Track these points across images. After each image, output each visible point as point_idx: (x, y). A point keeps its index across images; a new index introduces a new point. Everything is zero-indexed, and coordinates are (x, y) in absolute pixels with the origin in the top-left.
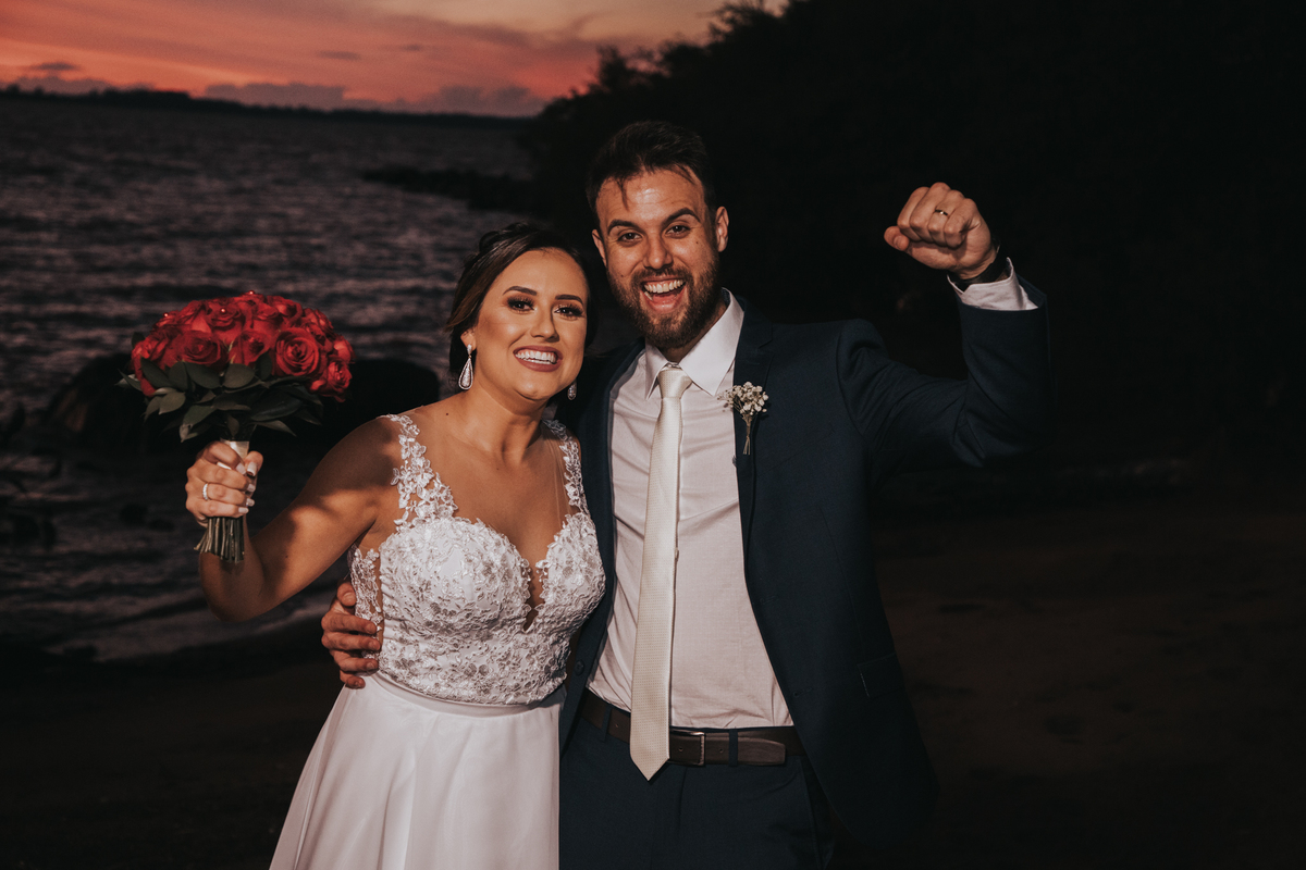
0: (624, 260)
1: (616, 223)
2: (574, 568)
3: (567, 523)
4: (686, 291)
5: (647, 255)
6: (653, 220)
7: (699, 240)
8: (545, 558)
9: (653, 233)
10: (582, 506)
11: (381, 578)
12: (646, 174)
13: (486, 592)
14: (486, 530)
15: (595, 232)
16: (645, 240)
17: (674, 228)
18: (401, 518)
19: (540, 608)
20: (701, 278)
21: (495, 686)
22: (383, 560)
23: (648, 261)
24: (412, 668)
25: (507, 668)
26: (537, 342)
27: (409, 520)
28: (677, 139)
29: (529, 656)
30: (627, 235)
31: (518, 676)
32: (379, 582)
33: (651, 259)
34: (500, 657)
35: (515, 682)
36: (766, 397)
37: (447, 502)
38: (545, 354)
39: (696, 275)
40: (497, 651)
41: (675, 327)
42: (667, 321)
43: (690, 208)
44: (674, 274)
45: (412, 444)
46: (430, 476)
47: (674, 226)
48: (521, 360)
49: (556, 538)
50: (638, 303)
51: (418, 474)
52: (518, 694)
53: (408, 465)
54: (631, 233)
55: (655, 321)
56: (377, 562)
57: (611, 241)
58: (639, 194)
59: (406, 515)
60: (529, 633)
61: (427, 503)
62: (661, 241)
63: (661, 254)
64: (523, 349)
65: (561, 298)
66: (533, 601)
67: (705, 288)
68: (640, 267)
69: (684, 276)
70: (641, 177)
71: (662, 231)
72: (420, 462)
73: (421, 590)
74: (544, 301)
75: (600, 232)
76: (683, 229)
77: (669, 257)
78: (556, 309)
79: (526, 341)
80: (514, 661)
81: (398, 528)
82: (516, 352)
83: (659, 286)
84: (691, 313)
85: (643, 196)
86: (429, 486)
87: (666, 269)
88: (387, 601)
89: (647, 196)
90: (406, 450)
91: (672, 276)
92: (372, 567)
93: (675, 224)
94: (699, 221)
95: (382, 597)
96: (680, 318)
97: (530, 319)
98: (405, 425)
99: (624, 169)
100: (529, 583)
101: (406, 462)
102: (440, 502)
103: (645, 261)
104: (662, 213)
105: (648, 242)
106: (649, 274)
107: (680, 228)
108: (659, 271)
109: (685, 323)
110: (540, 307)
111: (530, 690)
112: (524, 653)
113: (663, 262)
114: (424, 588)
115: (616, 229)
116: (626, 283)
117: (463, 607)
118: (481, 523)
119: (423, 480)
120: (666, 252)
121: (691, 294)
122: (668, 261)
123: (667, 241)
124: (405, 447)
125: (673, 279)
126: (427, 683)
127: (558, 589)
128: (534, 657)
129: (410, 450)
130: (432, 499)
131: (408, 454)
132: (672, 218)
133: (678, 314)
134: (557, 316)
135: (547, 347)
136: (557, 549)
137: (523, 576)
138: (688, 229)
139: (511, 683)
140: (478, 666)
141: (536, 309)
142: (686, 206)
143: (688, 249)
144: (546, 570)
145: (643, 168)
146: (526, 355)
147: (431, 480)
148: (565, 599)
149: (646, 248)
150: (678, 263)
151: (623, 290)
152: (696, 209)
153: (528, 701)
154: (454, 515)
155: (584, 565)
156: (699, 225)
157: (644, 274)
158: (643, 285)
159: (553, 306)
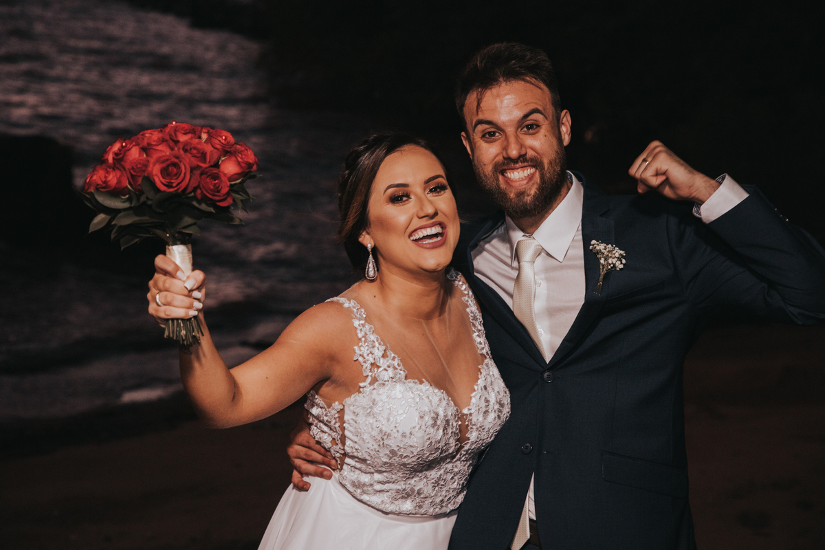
0: (488, 153)
1: (480, 122)
2: (490, 410)
3: (481, 373)
4: (537, 175)
5: (505, 148)
6: (510, 121)
7: (548, 134)
8: (469, 405)
9: (510, 130)
10: (487, 352)
11: (345, 425)
12: (503, 84)
13: (433, 441)
14: (431, 389)
15: (463, 134)
16: (504, 137)
17: (527, 126)
18: (364, 381)
19: (466, 444)
20: (551, 163)
21: (427, 502)
22: (347, 411)
23: (507, 153)
24: (365, 488)
25: (437, 488)
26: (424, 222)
27: (371, 383)
28: (529, 55)
29: (452, 478)
30: (489, 133)
31: (444, 493)
32: (343, 429)
33: (509, 151)
34: (433, 481)
35: (441, 498)
37: (400, 368)
38: (433, 228)
39: (546, 162)
40: (432, 477)
41: (528, 199)
42: (521, 194)
43: (540, 108)
44: (527, 162)
45: (363, 325)
46: (384, 348)
47: (527, 125)
49: (476, 387)
50: (498, 185)
51: (374, 347)
52: (442, 507)
53: (365, 342)
54: (494, 131)
55: (512, 195)
56: (342, 412)
57: (476, 137)
58: (498, 100)
59: (369, 379)
60: (456, 461)
61: (386, 370)
62: (517, 137)
63: (518, 147)
64: (415, 230)
65: (428, 181)
66: (461, 439)
67: (554, 170)
68: (500, 158)
69: (536, 163)
70: (500, 86)
71: (517, 129)
72: (372, 337)
73: (383, 439)
74: (417, 189)
75: (467, 133)
76: (533, 127)
77: (523, 149)
78: (428, 191)
79: (416, 223)
80: (442, 483)
81: (361, 389)
82: (410, 235)
83: (516, 173)
84: (541, 188)
85: (502, 102)
86: (384, 356)
87: (522, 159)
88: (348, 442)
89: (506, 101)
90: (361, 330)
91: (526, 164)
92: (337, 416)
93: (527, 122)
94: (546, 118)
95: (345, 440)
96: (533, 192)
97: (411, 207)
98: (355, 310)
99: (486, 80)
100: (459, 425)
101: (363, 339)
102: (395, 368)
103: (504, 153)
104: (518, 114)
105: (507, 138)
106: (508, 164)
108: (515, 161)
109: (536, 197)
110: (416, 195)
111: (450, 503)
112: (449, 476)
113: (520, 153)
114: (385, 437)
115: (480, 127)
116: (488, 169)
117: (415, 453)
118: (426, 383)
119: (378, 352)
120: (522, 146)
121: (542, 177)
122: (523, 153)
123: (522, 136)
124: (359, 328)
125: (527, 167)
126: (375, 499)
127: (480, 429)
128: (456, 478)
129: (364, 329)
130: (389, 367)
131: (363, 333)
132: (526, 116)
133: (530, 189)
134: (430, 196)
135: (433, 223)
136: (478, 397)
137: (457, 421)
138: (538, 126)
139: (438, 500)
140: (416, 489)
141: (412, 197)
142: (536, 106)
143: (540, 143)
144: (471, 414)
145: (501, 79)
146: (421, 234)
147: (385, 351)
148: (484, 435)
149: (505, 143)
150: (530, 153)
151: (485, 175)
152: (544, 109)
153: (448, 511)
154: (406, 378)
155: (497, 407)
156: (547, 122)
157: (503, 164)
158: (503, 172)
159: (425, 190)
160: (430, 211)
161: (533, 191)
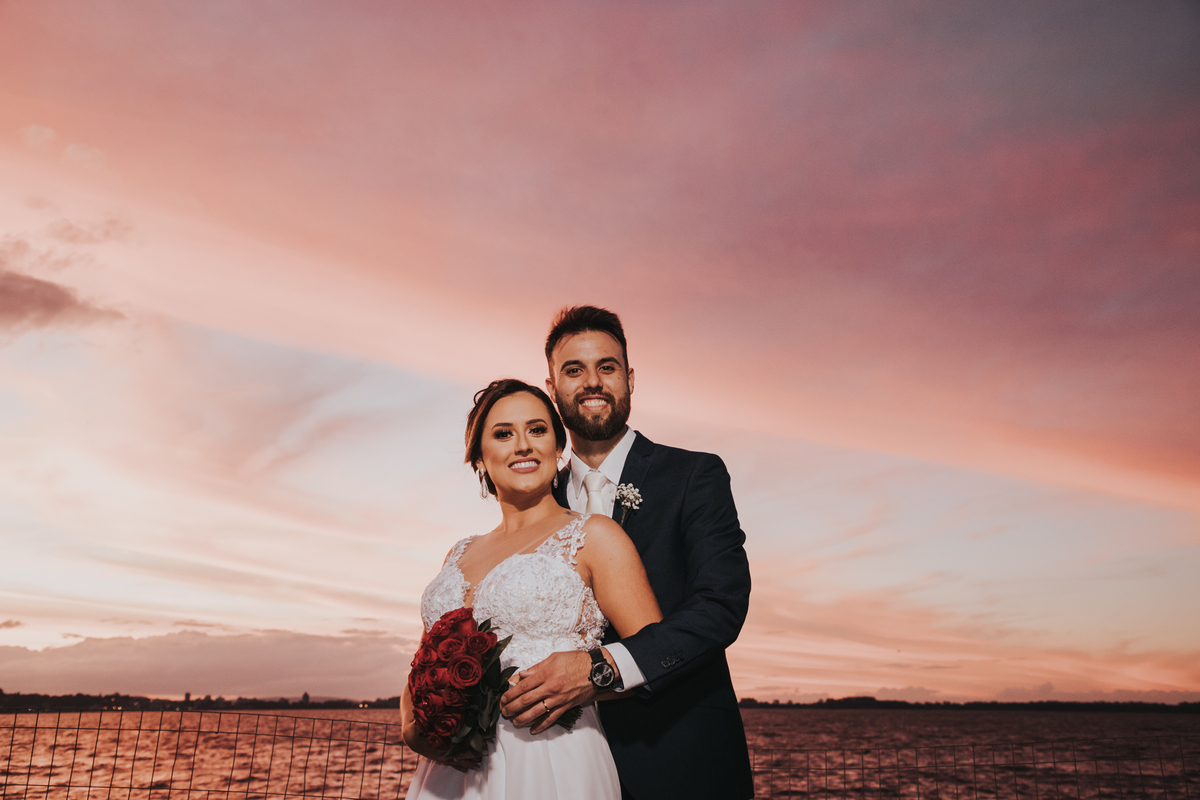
1: (568, 362)
4: (609, 407)
6: (591, 361)
7: (621, 377)
9: (591, 367)
16: (586, 373)
17: (604, 368)
20: (621, 401)
26: (520, 457)
30: (573, 369)
33: (589, 384)
36: (641, 500)
38: (527, 463)
39: (617, 398)
41: (602, 422)
42: (596, 417)
43: (615, 357)
44: (602, 395)
47: (604, 365)
48: (514, 470)
50: (578, 410)
54: (577, 368)
55: (589, 418)
58: (583, 343)
62: (596, 373)
64: (513, 463)
65: (530, 423)
67: (622, 407)
68: (581, 389)
69: (609, 398)
70: (585, 333)
71: (597, 367)
74: (520, 429)
76: (610, 369)
77: (600, 384)
78: (528, 431)
82: (510, 466)
83: (593, 402)
85: (586, 344)
87: (598, 392)
89: (588, 345)
93: (606, 365)
97: (512, 442)
104: (597, 356)
106: (587, 394)
107: (608, 368)
110: (517, 434)
113: (597, 387)
115: (567, 367)
116: (570, 399)
120: (599, 380)
121: (613, 409)
122: (600, 387)
123: (600, 374)
125: (602, 399)
132: (603, 361)
133: (604, 415)
134: (530, 436)
138: (614, 370)
141: (515, 435)
142: (612, 355)
143: (613, 382)
149: (587, 377)
150: (605, 389)
151: (568, 403)
152: (618, 359)
156: (619, 369)
157: (583, 394)
158: (582, 402)
159: (525, 430)
160: (524, 447)
161: (606, 417)
